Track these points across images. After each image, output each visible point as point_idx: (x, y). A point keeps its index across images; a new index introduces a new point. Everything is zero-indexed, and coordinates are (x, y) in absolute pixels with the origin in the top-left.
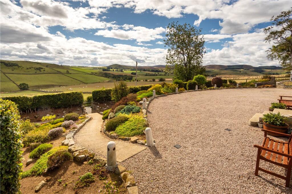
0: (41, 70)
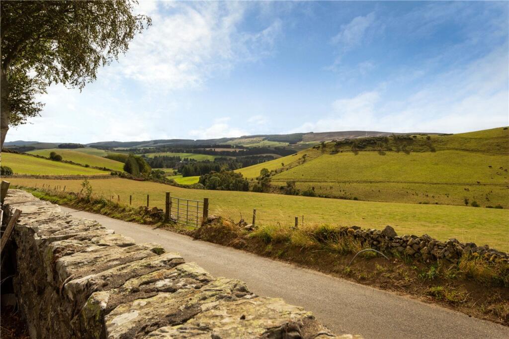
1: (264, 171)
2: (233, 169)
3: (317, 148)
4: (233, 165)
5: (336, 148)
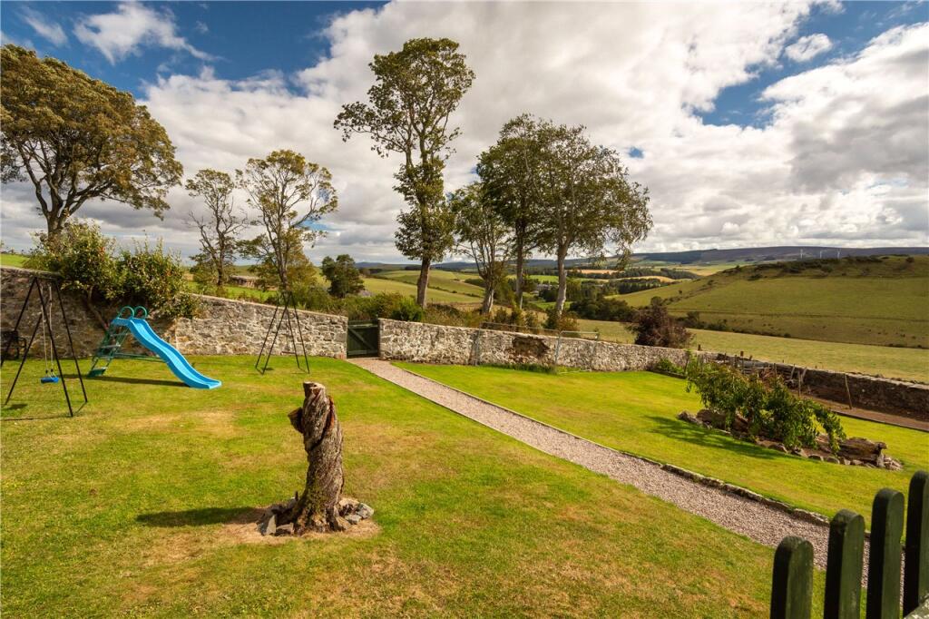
1: (655, 300)
2: (607, 295)
3: (729, 273)
4: (607, 290)
5: (757, 273)
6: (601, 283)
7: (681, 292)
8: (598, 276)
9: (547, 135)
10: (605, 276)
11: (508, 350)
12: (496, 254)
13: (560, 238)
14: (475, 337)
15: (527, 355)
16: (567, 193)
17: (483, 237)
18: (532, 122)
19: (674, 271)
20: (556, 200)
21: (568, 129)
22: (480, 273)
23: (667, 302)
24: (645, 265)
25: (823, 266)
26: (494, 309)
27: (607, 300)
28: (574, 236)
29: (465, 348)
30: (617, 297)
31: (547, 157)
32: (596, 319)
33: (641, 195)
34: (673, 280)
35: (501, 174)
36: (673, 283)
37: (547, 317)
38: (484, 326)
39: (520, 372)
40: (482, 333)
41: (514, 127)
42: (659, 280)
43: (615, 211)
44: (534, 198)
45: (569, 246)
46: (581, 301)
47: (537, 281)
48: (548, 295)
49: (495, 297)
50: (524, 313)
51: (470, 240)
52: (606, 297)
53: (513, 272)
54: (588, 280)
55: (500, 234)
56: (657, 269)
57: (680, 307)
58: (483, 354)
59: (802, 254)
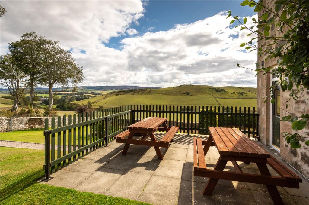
0: (244, 94)
1: (89, 102)
2: (72, 101)
3: (111, 93)
4: (72, 100)
5: (118, 93)
6: (69, 97)
7: (97, 100)
8: (68, 94)
9: (43, 42)
10: (71, 95)
11: (26, 124)
12: (20, 85)
13: (50, 81)
14: (9, 120)
15: (35, 125)
16: (52, 64)
17: (12, 78)
18: (37, 36)
19: (95, 93)
20: (48, 66)
21: (52, 41)
22: (11, 93)
23: (93, 103)
24: (85, 91)
25: (134, 91)
26: (18, 109)
27: (72, 104)
28: (56, 80)
29: (4, 125)
30: (76, 102)
31: (44, 50)
32: (68, 111)
33: (80, 68)
34: (95, 96)
35: (22, 53)
36: (95, 97)
37: (44, 111)
38: (14, 115)
39: (31, 131)
40: (13, 118)
41: (28, 36)
42: (90, 96)
43: (71, 72)
44: (39, 64)
45: (54, 84)
46: (61, 104)
47: (41, 97)
48: (46, 102)
49: (19, 104)
50: (34, 110)
51: (5, 79)
52: (71, 102)
53: (29, 93)
54: (64, 96)
55: (22, 77)
56: (90, 92)
57: (96, 104)
58: (14, 127)
59: (129, 88)
